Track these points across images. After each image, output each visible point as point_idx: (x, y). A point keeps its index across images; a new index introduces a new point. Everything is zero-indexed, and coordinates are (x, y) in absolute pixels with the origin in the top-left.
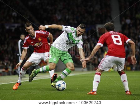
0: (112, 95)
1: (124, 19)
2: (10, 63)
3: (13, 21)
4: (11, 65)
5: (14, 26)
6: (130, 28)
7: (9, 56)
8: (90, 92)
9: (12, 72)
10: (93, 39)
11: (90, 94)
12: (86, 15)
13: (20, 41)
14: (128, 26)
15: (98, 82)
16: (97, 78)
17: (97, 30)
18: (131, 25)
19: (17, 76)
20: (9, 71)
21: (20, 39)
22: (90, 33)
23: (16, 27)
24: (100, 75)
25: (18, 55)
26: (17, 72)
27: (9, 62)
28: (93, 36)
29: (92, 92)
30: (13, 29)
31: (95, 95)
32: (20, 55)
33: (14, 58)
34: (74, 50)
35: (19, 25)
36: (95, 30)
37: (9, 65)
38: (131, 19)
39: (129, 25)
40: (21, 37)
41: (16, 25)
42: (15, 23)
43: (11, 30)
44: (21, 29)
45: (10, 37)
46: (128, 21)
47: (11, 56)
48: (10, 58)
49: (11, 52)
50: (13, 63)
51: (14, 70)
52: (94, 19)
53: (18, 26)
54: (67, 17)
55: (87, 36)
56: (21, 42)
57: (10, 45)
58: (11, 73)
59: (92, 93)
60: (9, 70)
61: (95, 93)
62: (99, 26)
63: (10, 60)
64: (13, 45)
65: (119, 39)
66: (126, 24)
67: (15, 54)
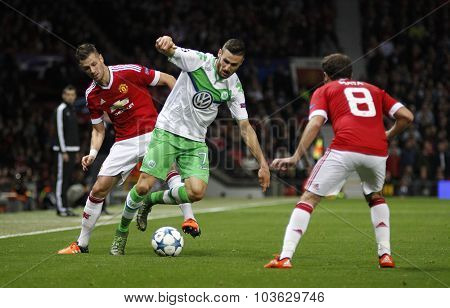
0: (338, 269)
1: (373, 40)
2: (33, 174)
3: (39, 46)
4: (35, 179)
5: (44, 63)
6: (391, 67)
7: (29, 152)
8: (272, 262)
9: (37, 200)
10: (281, 101)
11: (273, 266)
12: (260, 29)
13: (62, 107)
14: (385, 63)
15: (300, 231)
16: (299, 219)
17: (294, 75)
18: (395, 60)
19: (51, 213)
20: (29, 198)
21: (60, 101)
22: (270, 85)
23: (50, 65)
24: (309, 210)
25: (56, 148)
26: (53, 200)
27: (29, 172)
28: (282, 93)
29: (278, 260)
30: (42, 70)
31: (286, 270)
32: (60, 151)
33: (43, 160)
34: (222, 135)
35: (60, 59)
36: (286, 73)
37: (30, 181)
38: (395, 42)
39: (390, 58)
40: (64, 96)
41: (50, 59)
42: (45, 52)
43: (36, 74)
44: (63, 70)
45: (32, 96)
46: (386, 47)
47: (35, 152)
48: (31, 159)
49: (36, 140)
50: (41, 174)
51: (43, 195)
52: (284, 41)
53: (54, 63)
54: (203, 35)
55: (264, 90)
56: (64, 111)
57: (32, 120)
58: (34, 205)
59: (277, 263)
60: (29, 194)
61: (287, 263)
62: (297, 63)
63: (31, 164)
64: (40, 119)
65: (368, 99)
66: (379, 56)
67: (48, 146)
